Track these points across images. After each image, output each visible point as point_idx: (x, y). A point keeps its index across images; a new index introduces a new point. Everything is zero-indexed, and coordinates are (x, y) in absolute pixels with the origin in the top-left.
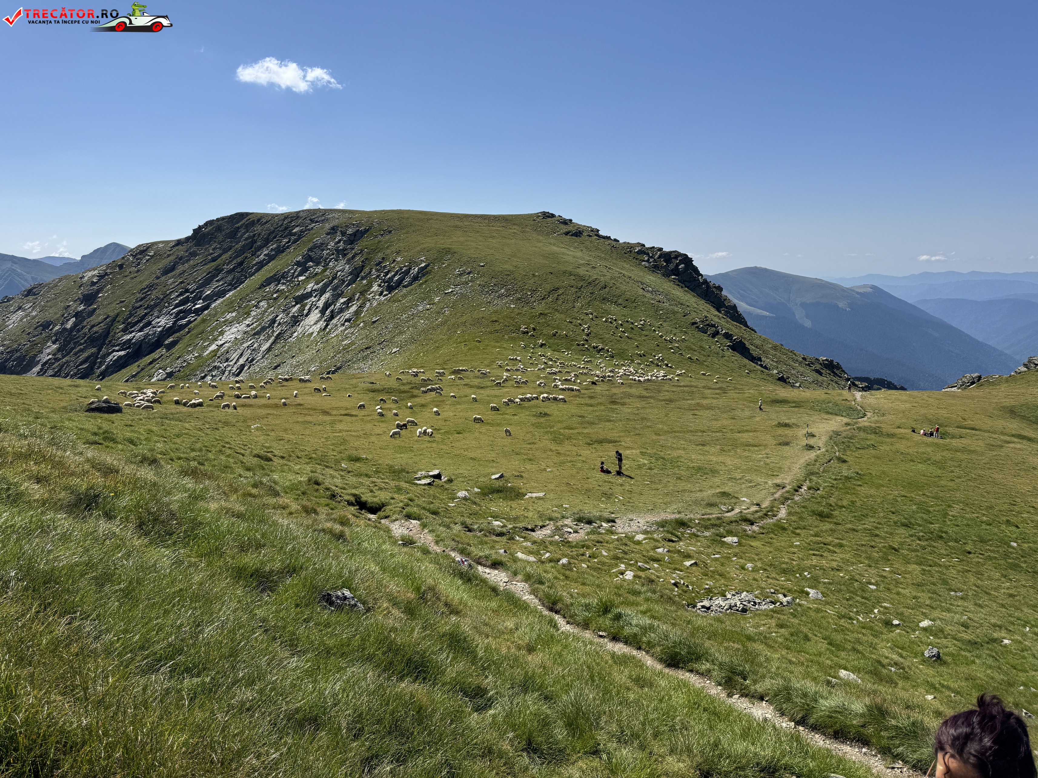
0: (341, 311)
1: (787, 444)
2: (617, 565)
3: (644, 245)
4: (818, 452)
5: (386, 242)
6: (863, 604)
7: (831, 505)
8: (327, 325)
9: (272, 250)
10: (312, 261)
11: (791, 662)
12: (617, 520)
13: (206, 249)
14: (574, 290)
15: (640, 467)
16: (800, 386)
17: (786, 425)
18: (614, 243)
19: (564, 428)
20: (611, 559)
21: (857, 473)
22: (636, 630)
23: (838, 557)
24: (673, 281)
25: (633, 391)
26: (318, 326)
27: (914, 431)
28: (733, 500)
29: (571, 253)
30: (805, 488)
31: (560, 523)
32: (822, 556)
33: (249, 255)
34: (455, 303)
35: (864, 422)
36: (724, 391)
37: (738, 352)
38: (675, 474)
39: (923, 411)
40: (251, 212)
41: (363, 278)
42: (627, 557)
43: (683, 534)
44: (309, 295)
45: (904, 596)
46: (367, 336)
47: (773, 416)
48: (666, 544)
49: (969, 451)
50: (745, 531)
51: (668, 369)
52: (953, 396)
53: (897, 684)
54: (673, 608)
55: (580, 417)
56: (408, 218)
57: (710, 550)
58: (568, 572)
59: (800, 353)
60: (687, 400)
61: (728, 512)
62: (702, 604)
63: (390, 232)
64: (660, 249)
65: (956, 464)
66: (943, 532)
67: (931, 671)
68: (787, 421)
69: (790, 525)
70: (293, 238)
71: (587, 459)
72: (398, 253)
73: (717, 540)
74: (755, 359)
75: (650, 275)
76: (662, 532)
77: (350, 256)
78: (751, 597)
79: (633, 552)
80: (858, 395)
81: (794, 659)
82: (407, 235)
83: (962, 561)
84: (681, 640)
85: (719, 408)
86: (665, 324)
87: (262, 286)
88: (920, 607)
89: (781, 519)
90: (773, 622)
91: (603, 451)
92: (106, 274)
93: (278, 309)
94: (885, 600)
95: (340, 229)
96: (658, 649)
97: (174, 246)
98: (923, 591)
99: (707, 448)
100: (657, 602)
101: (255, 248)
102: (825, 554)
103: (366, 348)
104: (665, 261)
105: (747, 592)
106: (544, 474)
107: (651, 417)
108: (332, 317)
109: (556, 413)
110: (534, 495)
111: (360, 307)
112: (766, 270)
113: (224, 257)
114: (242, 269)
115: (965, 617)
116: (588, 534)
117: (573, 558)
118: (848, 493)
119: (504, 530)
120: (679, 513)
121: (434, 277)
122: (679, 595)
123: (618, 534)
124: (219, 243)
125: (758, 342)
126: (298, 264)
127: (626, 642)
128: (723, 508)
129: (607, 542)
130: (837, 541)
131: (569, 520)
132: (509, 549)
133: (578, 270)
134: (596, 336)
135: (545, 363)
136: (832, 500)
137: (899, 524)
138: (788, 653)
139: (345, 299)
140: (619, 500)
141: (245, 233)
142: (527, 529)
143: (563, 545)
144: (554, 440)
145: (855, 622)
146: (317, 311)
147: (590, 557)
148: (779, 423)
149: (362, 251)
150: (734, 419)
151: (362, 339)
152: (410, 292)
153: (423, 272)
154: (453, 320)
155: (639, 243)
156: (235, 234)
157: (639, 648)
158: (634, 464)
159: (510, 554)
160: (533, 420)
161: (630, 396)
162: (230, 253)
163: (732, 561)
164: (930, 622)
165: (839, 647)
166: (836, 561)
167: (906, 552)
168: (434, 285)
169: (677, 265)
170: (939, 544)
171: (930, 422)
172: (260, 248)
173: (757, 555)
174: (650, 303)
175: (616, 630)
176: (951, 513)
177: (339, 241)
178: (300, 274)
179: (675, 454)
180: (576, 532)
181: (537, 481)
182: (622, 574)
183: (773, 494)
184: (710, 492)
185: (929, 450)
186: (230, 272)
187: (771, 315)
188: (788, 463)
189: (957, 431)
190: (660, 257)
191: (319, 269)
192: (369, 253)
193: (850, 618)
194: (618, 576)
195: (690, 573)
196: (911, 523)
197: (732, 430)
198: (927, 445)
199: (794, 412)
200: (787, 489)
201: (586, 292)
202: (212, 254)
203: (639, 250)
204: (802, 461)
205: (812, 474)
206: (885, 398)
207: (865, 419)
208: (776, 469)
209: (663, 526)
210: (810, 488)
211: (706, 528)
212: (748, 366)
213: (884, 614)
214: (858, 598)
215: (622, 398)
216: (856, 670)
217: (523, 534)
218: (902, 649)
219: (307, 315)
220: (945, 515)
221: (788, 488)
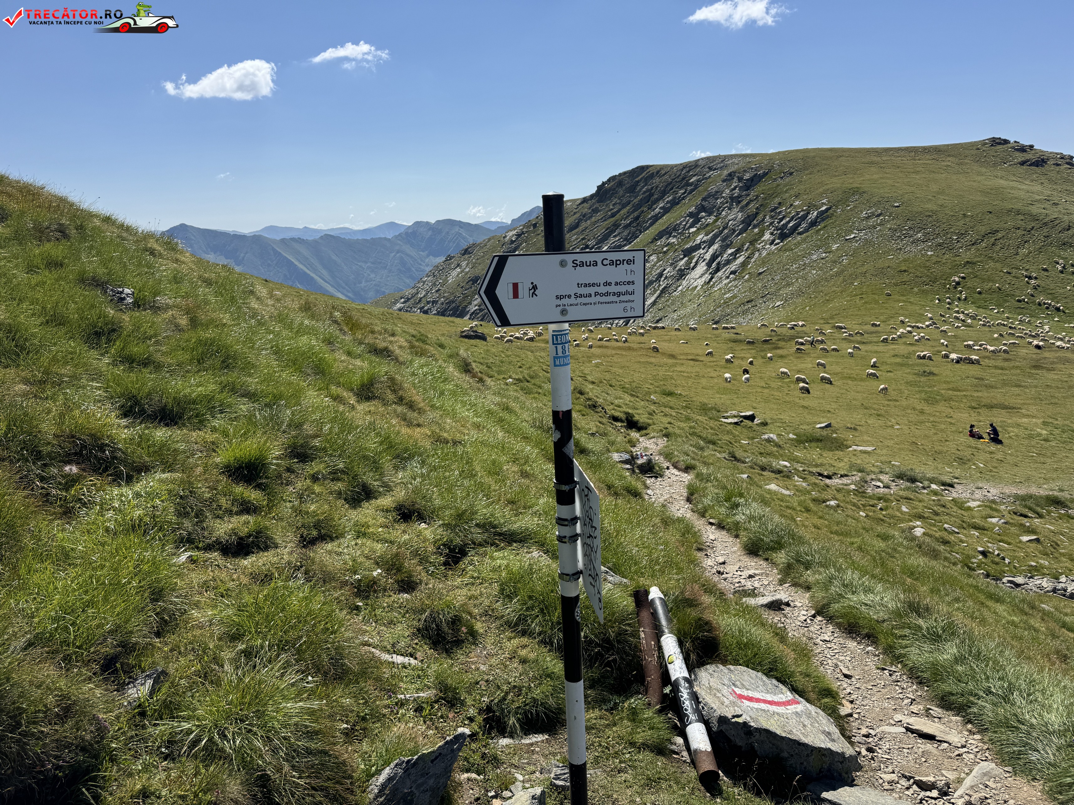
0: (728, 262)
2: (910, 521)
5: (785, 186)
8: (712, 278)
9: (668, 202)
10: (705, 212)
13: (607, 205)
14: (1020, 232)
19: (949, 389)
20: (909, 515)
26: (703, 279)
29: (1024, 187)
31: (871, 476)
33: (645, 209)
34: (856, 251)
40: (651, 164)
41: (755, 227)
44: (698, 247)
46: (750, 288)
48: (1011, 516)
56: (814, 157)
62: (1011, 579)
63: (791, 174)
70: (689, 188)
71: (959, 421)
72: (797, 196)
77: (744, 203)
82: (811, 176)
87: (655, 240)
92: (523, 233)
93: (668, 262)
95: (737, 175)
97: (580, 204)
101: (652, 202)
103: (748, 302)
108: (718, 270)
109: (946, 373)
110: (861, 448)
111: (748, 257)
113: (622, 212)
114: (638, 224)
116: (901, 490)
121: (835, 221)
122: (981, 564)
124: (619, 199)
126: (691, 215)
129: (919, 501)
131: (887, 475)
133: (1030, 208)
139: (733, 250)
140: (978, 467)
141: (643, 187)
142: (821, 475)
144: (926, 399)
146: (704, 263)
149: (757, 196)
151: (745, 292)
152: (804, 240)
153: (823, 216)
154: (851, 270)
156: (635, 189)
158: (1024, 433)
162: (628, 208)
168: (834, 231)
172: (657, 200)
177: (735, 187)
178: (692, 226)
180: (887, 487)
181: (873, 436)
186: (626, 227)
191: (711, 220)
192: (765, 199)
201: (1038, 234)
202: (612, 209)
209: (1023, 500)
219: (693, 269)
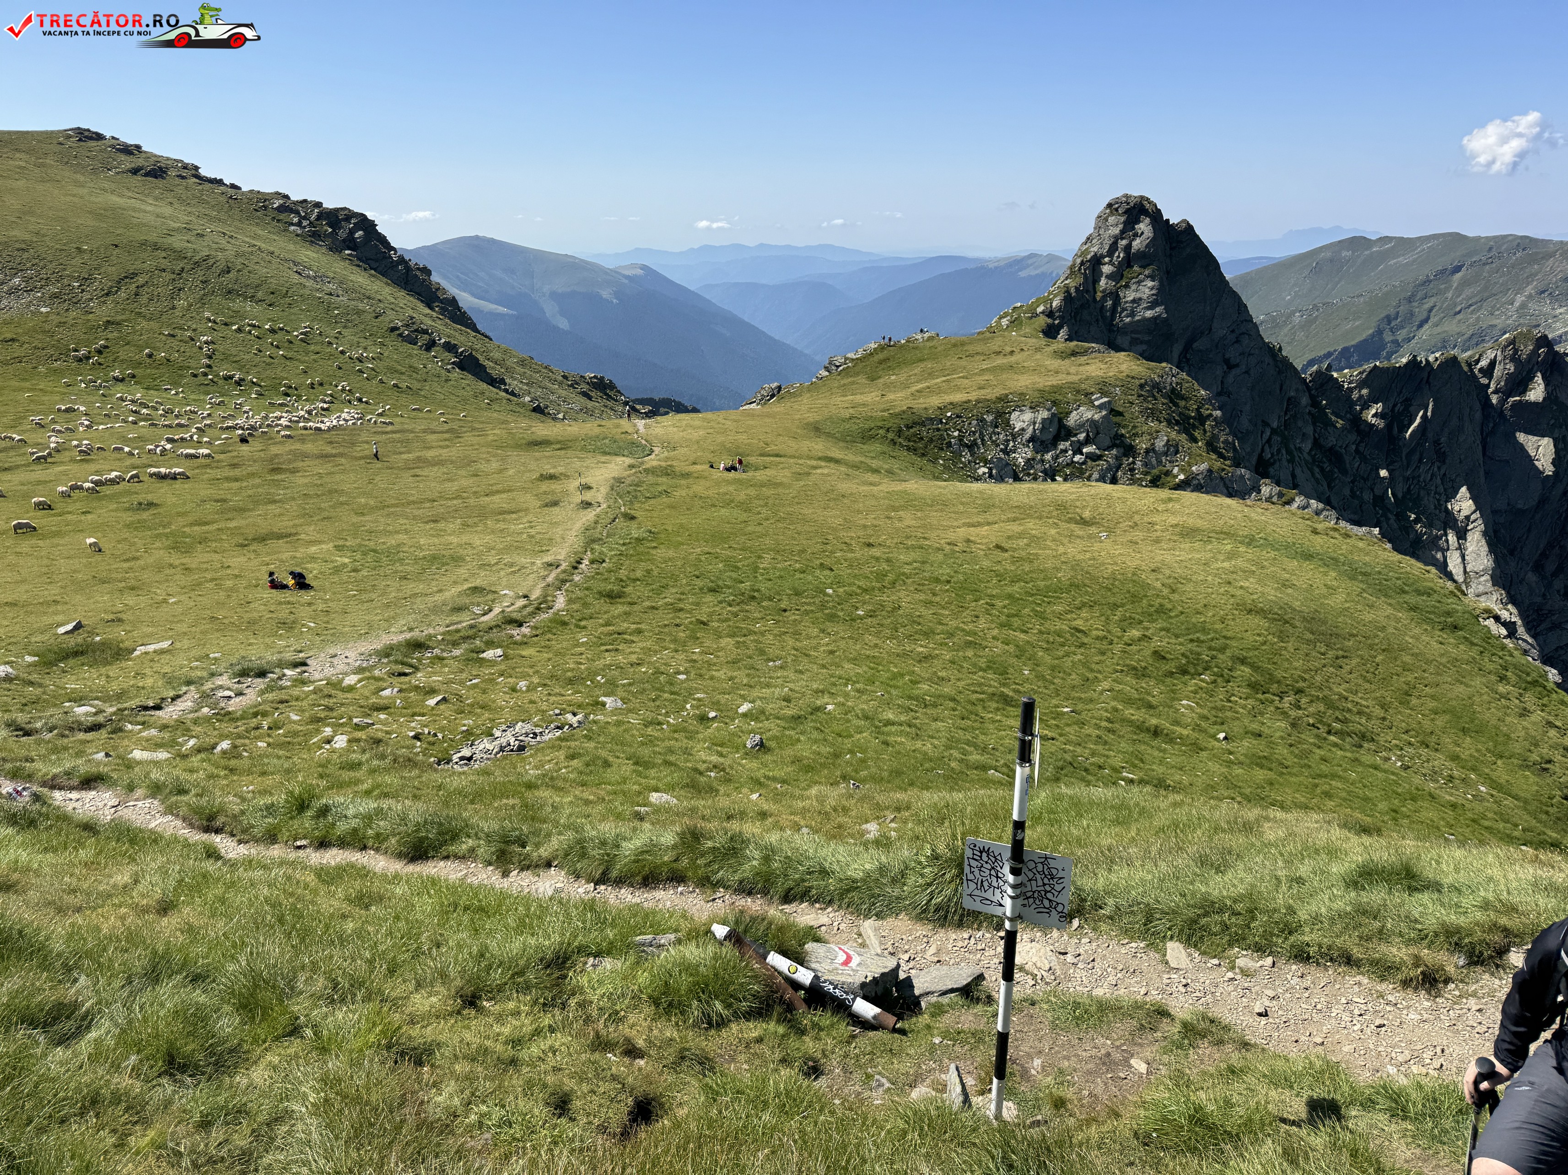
1: (555, 504)
2: (318, 731)
3: (286, 197)
4: (599, 509)
6: (672, 701)
7: (622, 580)
11: (587, 802)
12: (309, 662)
14: (167, 276)
15: (337, 570)
16: (564, 418)
17: (552, 477)
18: (231, 192)
19: (192, 525)
20: (307, 724)
21: (650, 532)
22: (354, 823)
23: (637, 647)
24: (349, 258)
25: (309, 447)
27: (712, 467)
28: (490, 597)
29: (149, 208)
30: (586, 562)
31: (208, 686)
32: (617, 650)
35: (651, 461)
36: (456, 434)
37: (469, 372)
38: (396, 572)
39: (720, 439)
42: (335, 714)
43: (419, 660)
45: (719, 680)
47: (533, 465)
48: (396, 680)
49: (776, 484)
50: (512, 637)
51: (363, 405)
52: (751, 415)
53: (717, 791)
54: (415, 772)
55: (217, 501)
57: (464, 676)
58: (233, 763)
59: (559, 370)
60: (401, 453)
61: (484, 615)
62: (459, 755)
64: (318, 205)
65: (761, 502)
66: (754, 591)
67: (754, 764)
68: (552, 471)
69: (572, 616)
71: (242, 570)
73: (474, 658)
74: (495, 382)
75: (307, 249)
76: (387, 664)
78: (528, 727)
79: (342, 704)
80: (641, 423)
81: (591, 797)
83: (778, 622)
84: (426, 820)
85: (452, 462)
86: (345, 332)
88: (738, 688)
89: (559, 611)
90: (561, 755)
91: (268, 554)
94: (697, 690)
96: (393, 841)
98: (739, 669)
99: (441, 525)
100: (387, 770)
102: (620, 647)
104: (330, 225)
105: (523, 721)
106: (165, 609)
107: (346, 487)
109: (171, 500)
110: (151, 648)
112: (493, 241)
115: (786, 689)
116: (262, 693)
117: (239, 736)
118: (641, 560)
119: (101, 719)
120: (411, 629)
122: (424, 752)
123: (314, 682)
125: (496, 355)
127: (342, 843)
128: (477, 610)
129: (297, 700)
130: (633, 626)
131: (225, 677)
132: (115, 748)
133: (170, 240)
134: (226, 357)
135: (135, 412)
136: (623, 573)
137: (705, 590)
138: (583, 791)
140: (309, 628)
142: (146, 708)
143: (218, 720)
144: (175, 547)
145: (665, 727)
147: (270, 728)
148: (542, 475)
150: (477, 475)
155: (277, 193)
157: (364, 848)
158: (327, 568)
159: (118, 757)
160: (128, 517)
161: (305, 456)
163: (497, 684)
164: (750, 705)
165: (647, 765)
166: (635, 653)
167: (715, 624)
169: (352, 232)
170: (752, 606)
171: (729, 451)
173: (532, 667)
174: (314, 297)
175: (324, 832)
176: (762, 566)
179: (392, 541)
180: (240, 694)
181: (152, 624)
182: (329, 742)
183: (544, 578)
184: (455, 591)
185: (731, 488)
187: (511, 312)
188: (559, 530)
189: (760, 460)
190: (319, 218)
193: (660, 724)
194: (322, 748)
195: (437, 715)
196: (718, 586)
197: (475, 492)
198: (729, 482)
199: (559, 457)
200: (562, 568)
201: (193, 279)
203: (281, 206)
204: (578, 525)
205: (594, 541)
206: (674, 426)
207: (653, 457)
208: (545, 542)
209: (387, 655)
210: (592, 562)
211: (455, 644)
212: (487, 394)
213: (698, 707)
214: (666, 695)
215: (290, 462)
216: (670, 788)
217: (139, 719)
218: (721, 745)
220: (756, 569)
221: (564, 565)
